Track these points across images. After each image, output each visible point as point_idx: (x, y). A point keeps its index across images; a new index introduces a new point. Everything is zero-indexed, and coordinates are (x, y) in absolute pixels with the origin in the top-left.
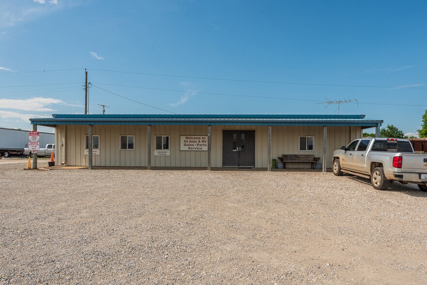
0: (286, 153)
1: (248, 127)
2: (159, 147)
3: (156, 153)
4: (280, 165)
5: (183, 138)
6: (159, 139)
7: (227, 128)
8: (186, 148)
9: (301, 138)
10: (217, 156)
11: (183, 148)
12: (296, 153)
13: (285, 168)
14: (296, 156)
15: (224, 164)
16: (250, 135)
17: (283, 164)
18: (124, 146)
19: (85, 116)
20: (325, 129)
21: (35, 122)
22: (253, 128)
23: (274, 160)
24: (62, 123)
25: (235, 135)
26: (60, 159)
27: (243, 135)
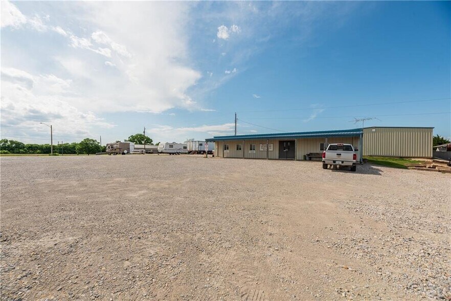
0: (312, 152)
1: (291, 139)
2: (251, 149)
3: (250, 152)
4: (307, 158)
5: (261, 145)
6: (251, 146)
7: (281, 140)
8: (262, 150)
9: (321, 144)
10: (276, 154)
11: (261, 150)
12: (318, 152)
13: (310, 159)
14: (317, 154)
15: (279, 157)
16: (293, 143)
17: (310, 158)
18: (238, 149)
19: (235, 136)
20: (326, 139)
21: (207, 141)
22: (293, 139)
23: (305, 156)
24: (217, 140)
25: (285, 143)
26: (216, 154)
27: (289, 143)
